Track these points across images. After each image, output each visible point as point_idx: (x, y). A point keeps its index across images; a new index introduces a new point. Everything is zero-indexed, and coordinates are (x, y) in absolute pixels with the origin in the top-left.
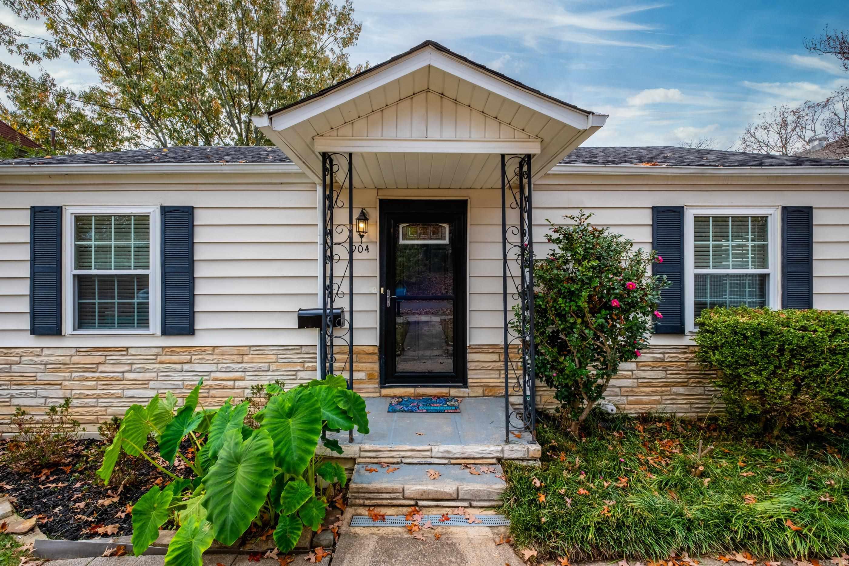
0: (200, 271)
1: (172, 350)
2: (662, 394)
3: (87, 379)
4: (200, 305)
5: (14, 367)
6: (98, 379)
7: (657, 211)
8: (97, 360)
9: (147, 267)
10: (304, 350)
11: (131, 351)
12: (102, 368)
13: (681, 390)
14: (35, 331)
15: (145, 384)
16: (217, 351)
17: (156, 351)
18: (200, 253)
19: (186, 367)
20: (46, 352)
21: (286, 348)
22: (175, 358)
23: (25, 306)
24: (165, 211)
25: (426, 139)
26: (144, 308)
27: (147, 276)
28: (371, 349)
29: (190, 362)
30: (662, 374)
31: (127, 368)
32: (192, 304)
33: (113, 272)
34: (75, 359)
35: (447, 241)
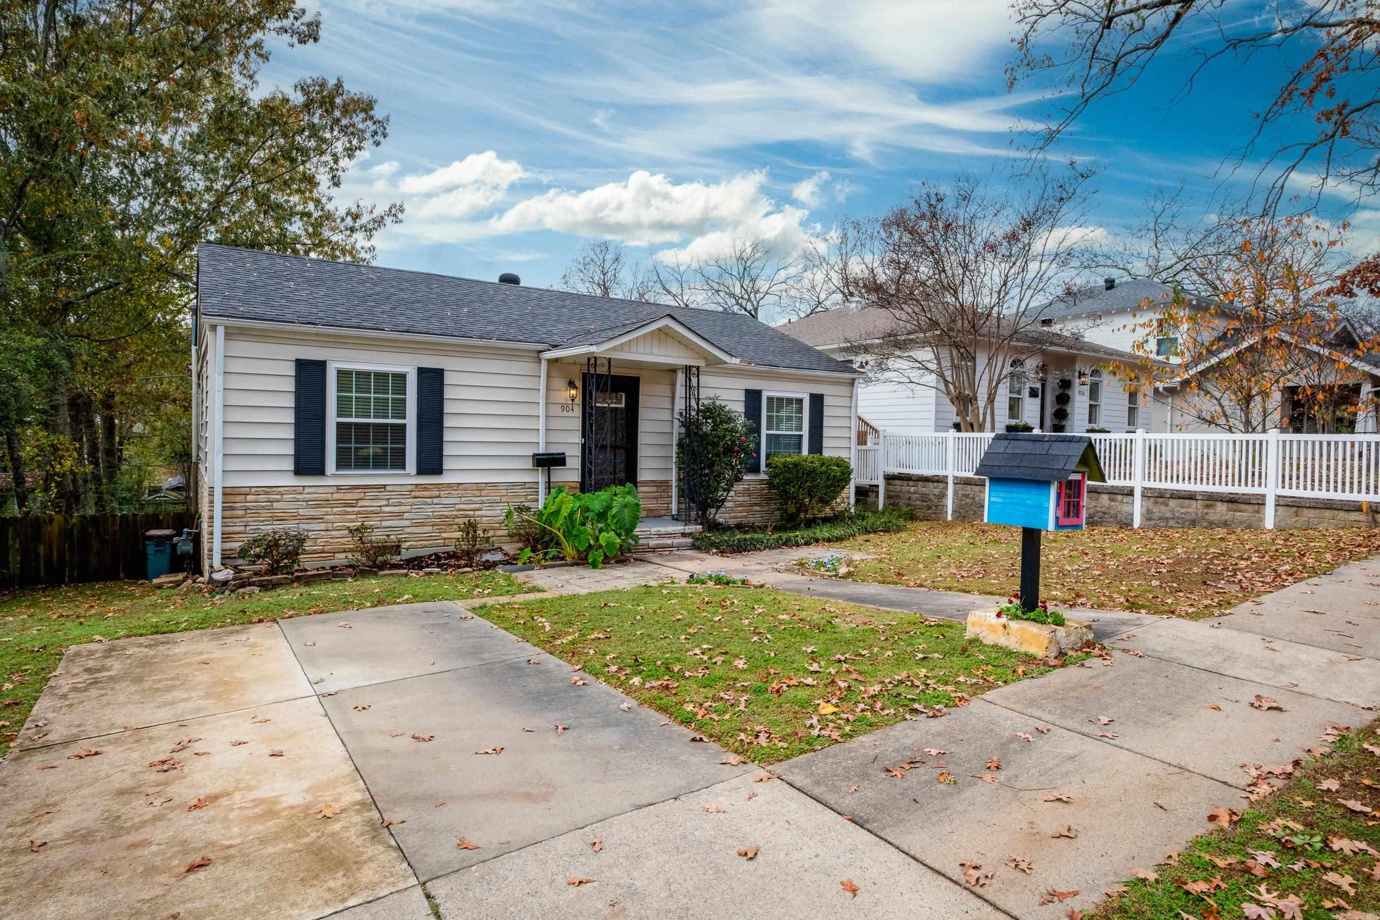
0: (448, 422)
1: (425, 487)
2: (748, 511)
3: (348, 513)
4: (447, 450)
5: (275, 505)
6: (359, 513)
7: (748, 392)
8: (357, 496)
9: (404, 418)
10: (527, 486)
11: (388, 488)
12: (361, 503)
13: (758, 508)
14: (299, 471)
15: (399, 515)
16: (461, 487)
17: (410, 488)
18: (448, 408)
19: (436, 500)
20: (307, 490)
21: (514, 484)
22: (427, 493)
23: (289, 449)
24: (421, 371)
25: (652, 354)
26: (402, 452)
27: (404, 426)
28: (575, 485)
29: (439, 497)
30: (747, 498)
31: (384, 503)
32: (441, 450)
33: (372, 420)
34: (336, 496)
35: (623, 406)
